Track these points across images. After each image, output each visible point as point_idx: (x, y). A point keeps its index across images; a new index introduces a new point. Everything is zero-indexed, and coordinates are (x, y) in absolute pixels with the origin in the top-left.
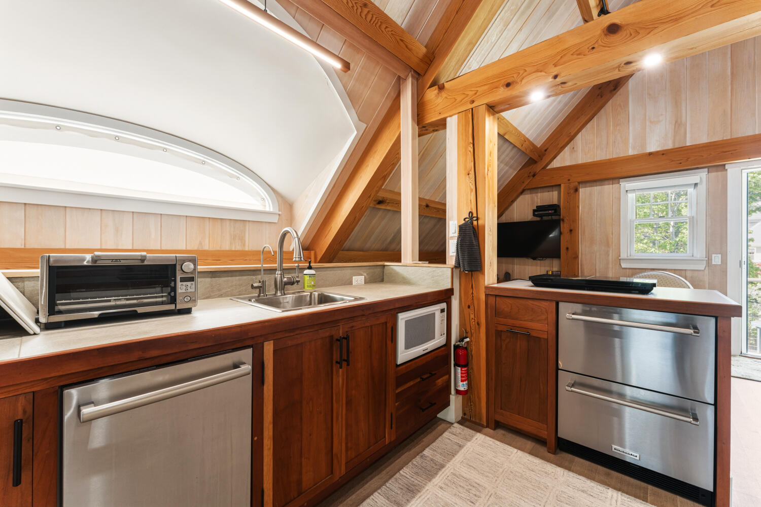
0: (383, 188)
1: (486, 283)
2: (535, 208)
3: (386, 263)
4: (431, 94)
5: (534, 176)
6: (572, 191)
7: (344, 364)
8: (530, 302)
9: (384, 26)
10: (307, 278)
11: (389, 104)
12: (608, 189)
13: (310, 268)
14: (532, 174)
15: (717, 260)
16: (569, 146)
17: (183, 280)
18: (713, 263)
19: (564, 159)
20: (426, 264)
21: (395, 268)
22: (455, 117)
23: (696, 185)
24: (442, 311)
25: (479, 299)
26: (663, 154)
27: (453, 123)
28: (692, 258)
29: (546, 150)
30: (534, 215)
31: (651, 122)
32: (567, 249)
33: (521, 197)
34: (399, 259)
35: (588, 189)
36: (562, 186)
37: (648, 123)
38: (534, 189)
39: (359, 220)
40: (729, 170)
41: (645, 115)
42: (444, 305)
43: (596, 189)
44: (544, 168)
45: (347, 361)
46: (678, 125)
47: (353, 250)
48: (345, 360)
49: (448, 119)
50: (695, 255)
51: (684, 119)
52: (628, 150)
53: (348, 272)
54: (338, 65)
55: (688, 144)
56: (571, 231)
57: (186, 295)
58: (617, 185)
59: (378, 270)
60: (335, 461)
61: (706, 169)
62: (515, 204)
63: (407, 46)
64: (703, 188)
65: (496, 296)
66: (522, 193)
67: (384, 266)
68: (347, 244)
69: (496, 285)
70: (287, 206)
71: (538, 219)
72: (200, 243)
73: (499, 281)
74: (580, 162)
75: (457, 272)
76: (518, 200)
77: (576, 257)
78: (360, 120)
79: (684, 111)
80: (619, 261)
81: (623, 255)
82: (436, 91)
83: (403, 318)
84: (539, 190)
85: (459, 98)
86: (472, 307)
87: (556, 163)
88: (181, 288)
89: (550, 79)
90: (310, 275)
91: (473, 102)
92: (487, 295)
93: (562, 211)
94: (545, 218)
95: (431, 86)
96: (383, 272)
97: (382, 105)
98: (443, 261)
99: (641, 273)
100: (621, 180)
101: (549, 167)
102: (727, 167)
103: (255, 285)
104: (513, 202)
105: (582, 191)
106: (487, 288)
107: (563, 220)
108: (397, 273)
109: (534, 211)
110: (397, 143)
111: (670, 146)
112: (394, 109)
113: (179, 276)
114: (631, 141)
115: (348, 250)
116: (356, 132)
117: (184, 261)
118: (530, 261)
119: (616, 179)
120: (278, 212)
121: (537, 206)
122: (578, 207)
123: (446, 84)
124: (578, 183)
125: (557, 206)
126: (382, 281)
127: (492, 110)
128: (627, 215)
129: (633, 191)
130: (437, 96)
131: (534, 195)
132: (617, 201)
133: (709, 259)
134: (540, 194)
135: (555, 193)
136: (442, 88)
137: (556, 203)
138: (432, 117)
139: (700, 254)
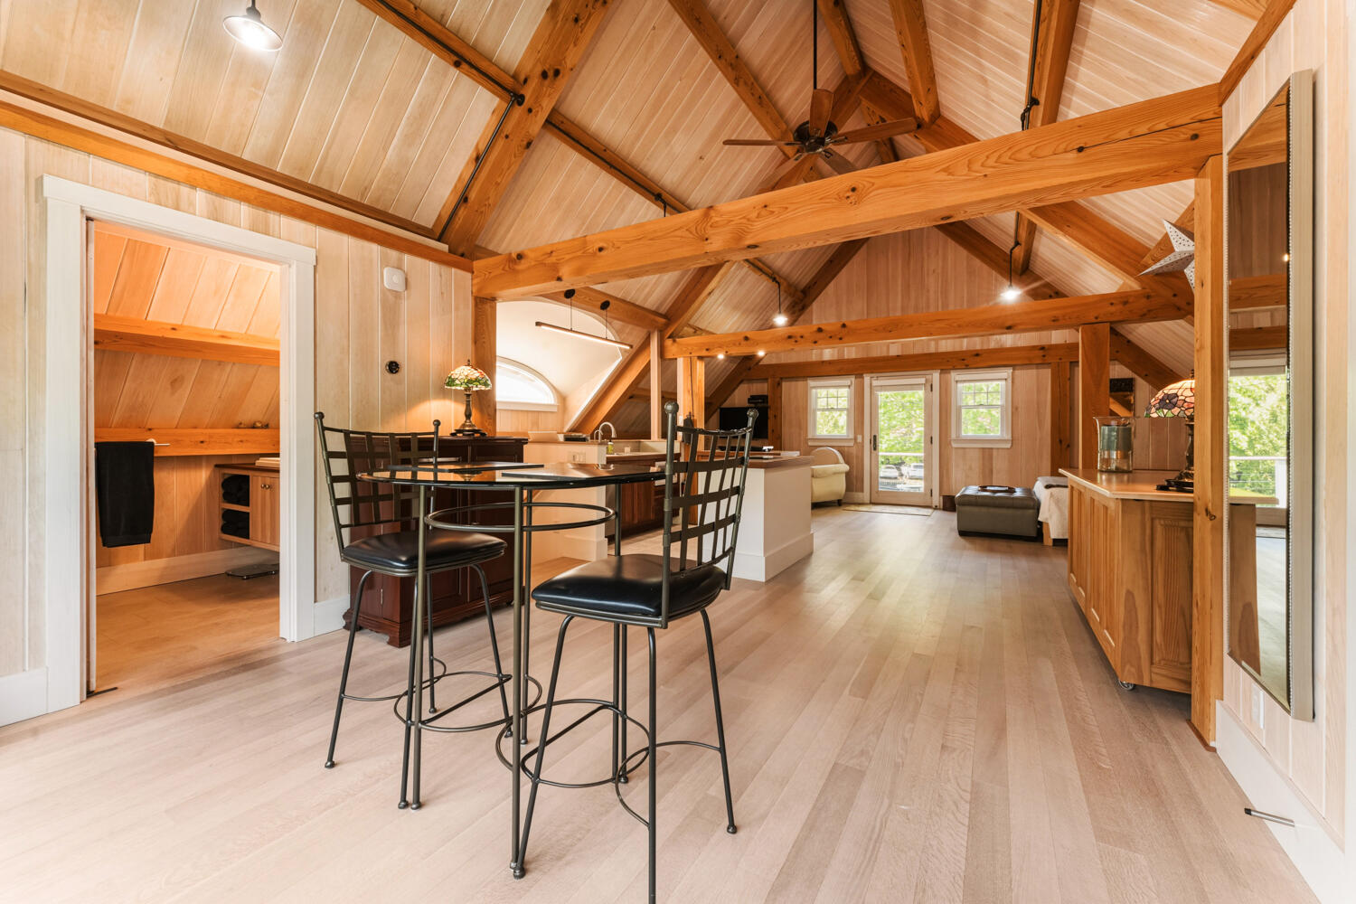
3: (643, 440)
4: (669, 342)
5: (749, 369)
6: (776, 385)
11: (644, 340)
12: (800, 384)
13: (611, 441)
14: (748, 367)
15: (859, 440)
18: (857, 441)
21: (648, 443)
22: (682, 359)
23: (849, 386)
27: (681, 362)
28: (848, 438)
30: (749, 402)
32: (773, 431)
33: (742, 386)
34: (648, 437)
35: (788, 384)
36: (769, 379)
38: (750, 380)
39: (617, 411)
40: (865, 380)
43: (793, 384)
44: (757, 364)
49: (678, 359)
50: (849, 436)
52: (812, 356)
53: (621, 445)
54: (627, 348)
55: (846, 357)
56: (775, 417)
58: (805, 382)
59: (637, 445)
61: (854, 377)
62: (737, 391)
63: (653, 320)
64: (852, 388)
66: (741, 382)
67: (641, 441)
70: (563, 399)
71: (753, 405)
74: (783, 362)
75: (683, 444)
76: (740, 388)
77: (780, 437)
80: (807, 440)
81: (810, 436)
82: (672, 342)
84: (754, 382)
85: (684, 349)
87: (766, 361)
89: (724, 352)
91: (690, 353)
93: (770, 400)
94: (759, 405)
95: (669, 337)
96: (641, 445)
100: (808, 379)
101: (761, 364)
102: (864, 377)
104: (734, 390)
105: (785, 385)
107: (770, 408)
108: (648, 445)
109: (749, 399)
111: (836, 358)
112: (647, 345)
116: (621, 358)
120: (556, 404)
121: (750, 396)
122: (781, 397)
123: (678, 340)
124: (781, 378)
125: (767, 397)
126: (639, 451)
127: (701, 358)
128: (812, 405)
129: (815, 387)
130: (672, 344)
131: (750, 385)
132: (806, 395)
133: (855, 439)
134: (755, 385)
135: (766, 385)
136: (674, 341)
137: (766, 394)
138: (669, 355)
139: (852, 436)
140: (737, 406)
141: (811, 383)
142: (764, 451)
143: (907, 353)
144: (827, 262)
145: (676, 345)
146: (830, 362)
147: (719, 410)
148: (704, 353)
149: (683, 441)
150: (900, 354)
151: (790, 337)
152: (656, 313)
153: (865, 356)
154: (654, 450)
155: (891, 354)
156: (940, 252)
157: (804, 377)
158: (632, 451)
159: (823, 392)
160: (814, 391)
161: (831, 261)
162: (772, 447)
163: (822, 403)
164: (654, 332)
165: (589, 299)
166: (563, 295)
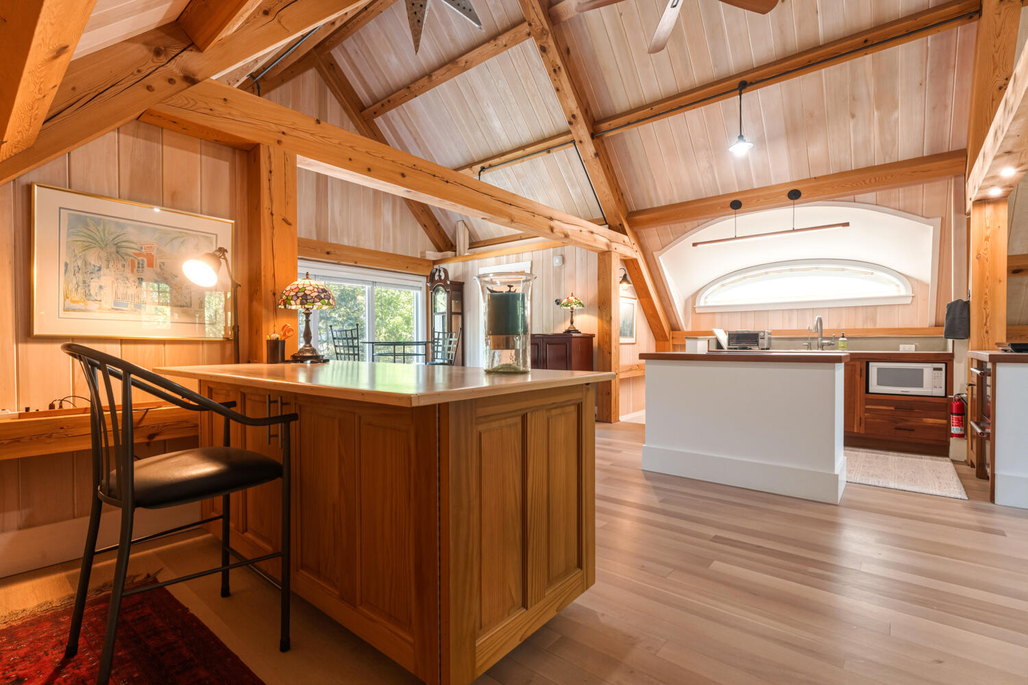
10: (840, 343)
13: (843, 337)
42: (940, 365)
70: (924, 287)
83: (874, 366)
88: (760, 341)
90: (843, 341)
116: (931, 227)
120: (911, 295)
165: (765, 199)
166: (731, 209)
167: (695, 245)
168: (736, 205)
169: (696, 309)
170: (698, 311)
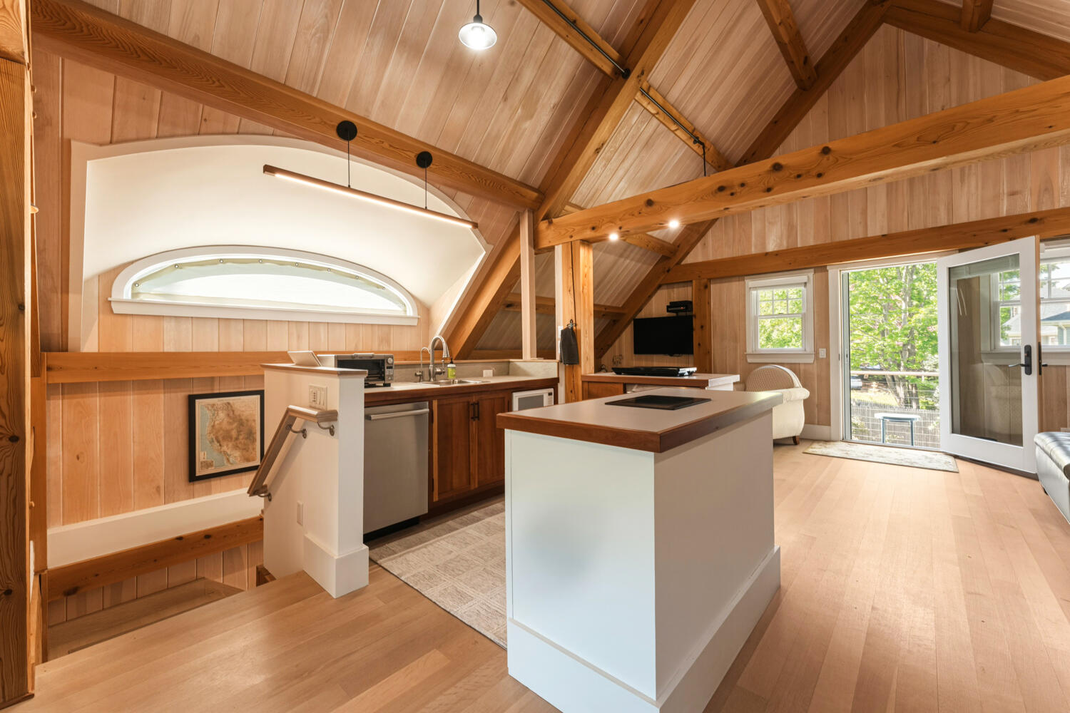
0: (512, 291)
1: (583, 373)
2: (669, 304)
3: (511, 360)
4: (543, 225)
5: (668, 271)
6: (702, 288)
7: (476, 419)
8: (609, 385)
9: (502, 188)
10: (450, 370)
11: (512, 229)
12: (734, 286)
13: (452, 363)
14: (667, 269)
15: (822, 353)
16: (701, 242)
17: (387, 368)
18: (820, 357)
19: (696, 256)
20: (542, 360)
21: (518, 364)
22: (561, 246)
23: (805, 283)
24: (550, 394)
25: (577, 386)
26: (777, 255)
27: (559, 250)
28: (805, 353)
29: (678, 246)
30: (668, 311)
31: (769, 223)
32: (699, 345)
33: (659, 292)
34: (520, 356)
35: (718, 286)
36: (694, 281)
37: (767, 224)
38: (670, 284)
39: (489, 323)
40: (830, 271)
41: (764, 215)
42: (552, 390)
43: (725, 286)
44: (679, 263)
45: (478, 417)
46: (791, 228)
47: (486, 349)
48: (477, 417)
49: (556, 247)
50: (807, 349)
51: (795, 221)
52: (751, 248)
53: (480, 367)
54: (469, 227)
55: (799, 246)
56: (702, 327)
57: (389, 376)
58: (741, 283)
59: (504, 366)
60: (471, 478)
61: (812, 270)
62: (654, 299)
63: (521, 195)
64: (810, 286)
65: (589, 382)
66: (659, 287)
67: (509, 362)
68: (480, 343)
69: (593, 375)
70: (425, 310)
71: (674, 314)
72: (356, 345)
73: (595, 372)
74: (711, 258)
75: (562, 365)
76: (657, 294)
77: (709, 352)
78: (488, 243)
79: (795, 216)
80: (745, 356)
81: (749, 351)
82: (547, 224)
83: (517, 396)
84: (675, 286)
85: (563, 232)
86: (573, 392)
87: (690, 259)
88: (387, 372)
89: (618, 230)
90: (452, 368)
91: (571, 237)
92: (583, 382)
93: (694, 306)
94: (680, 314)
95: (544, 219)
96: (509, 367)
97: (506, 231)
98: (554, 358)
99: (758, 367)
100: (746, 277)
101: (683, 263)
102: (828, 268)
103: (418, 374)
104: (650, 297)
105: (714, 288)
106: (582, 376)
107: (695, 316)
108: (519, 368)
109: (668, 307)
110: (518, 262)
111: (784, 247)
112: (515, 234)
113: (386, 366)
114: (753, 239)
115: (480, 349)
116: (484, 253)
117: (388, 357)
118: (668, 357)
119: (741, 276)
120: (417, 316)
121: (670, 303)
122: (709, 303)
123: (554, 220)
124: (710, 280)
125: (691, 303)
126: (508, 374)
127: (587, 242)
128: (751, 312)
129: (755, 288)
130: (548, 228)
131: (670, 290)
132: (743, 298)
133: (816, 353)
134: (675, 290)
135: (690, 289)
136: (551, 223)
137: (690, 300)
138: (545, 244)
139: (810, 349)
140: (654, 316)
141: (750, 283)
142: (682, 375)
143: (899, 230)
144: (771, 122)
145: (552, 228)
146: (776, 254)
147: (633, 322)
148: (589, 234)
149: (561, 361)
150: (885, 233)
151: (721, 189)
152: (523, 184)
153: (828, 241)
154: (526, 374)
155: (870, 234)
156: (954, 79)
157: (739, 276)
158: (495, 375)
159: (765, 295)
160: (754, 292)
161: (775, 122)
162: (694, 369)
163: (764, 308)
164: (523, 213)
165: (391, 146)
166: (335, 133)
167: (269, 169)
168: (347, 131)
169: (113, 305)
170: (117, 309)
